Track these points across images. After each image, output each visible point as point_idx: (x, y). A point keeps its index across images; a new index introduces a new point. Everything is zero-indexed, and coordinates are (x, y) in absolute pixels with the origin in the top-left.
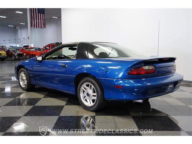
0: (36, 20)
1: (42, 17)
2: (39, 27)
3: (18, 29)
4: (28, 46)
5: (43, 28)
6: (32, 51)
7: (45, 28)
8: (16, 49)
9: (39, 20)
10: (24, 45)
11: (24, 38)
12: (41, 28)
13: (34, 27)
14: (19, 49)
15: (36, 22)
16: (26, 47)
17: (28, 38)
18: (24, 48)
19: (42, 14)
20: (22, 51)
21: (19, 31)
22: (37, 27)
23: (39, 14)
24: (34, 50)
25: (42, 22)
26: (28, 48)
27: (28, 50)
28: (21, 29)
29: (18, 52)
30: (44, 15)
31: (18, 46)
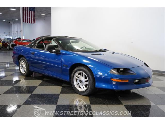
0: (27, 16)
1: (32, 14)
2: (29, 23)
3: (11, 24)
4: (21, 38)
5: (33, 23)
6: (24, 42)
7: (35, 23)
8: (11, 41)
9: (29, 17)
10: (17, 37)
11: (17, 32)
12: (31, 23)
13: (25, 22)
14: (13, 41)
15: (27, 18)
16: (19, 39)
17: (21, 31)
18: (17, 40)
19: (32, 12)
20: (15, 42)
21: (12, 25)
22: (27, 23)
23: (30, 11)
24: (25, 41)
25: (32, 18)
26: (21, 40)
27: (21, 41)
28: (14, 23)
29: (12, 43)
30: (34, 12)
31: (11, 38)
